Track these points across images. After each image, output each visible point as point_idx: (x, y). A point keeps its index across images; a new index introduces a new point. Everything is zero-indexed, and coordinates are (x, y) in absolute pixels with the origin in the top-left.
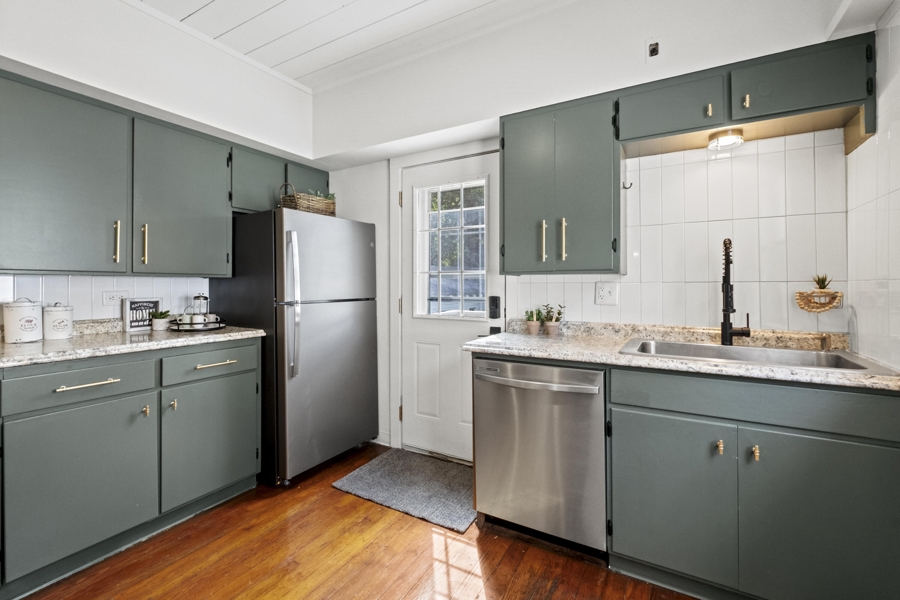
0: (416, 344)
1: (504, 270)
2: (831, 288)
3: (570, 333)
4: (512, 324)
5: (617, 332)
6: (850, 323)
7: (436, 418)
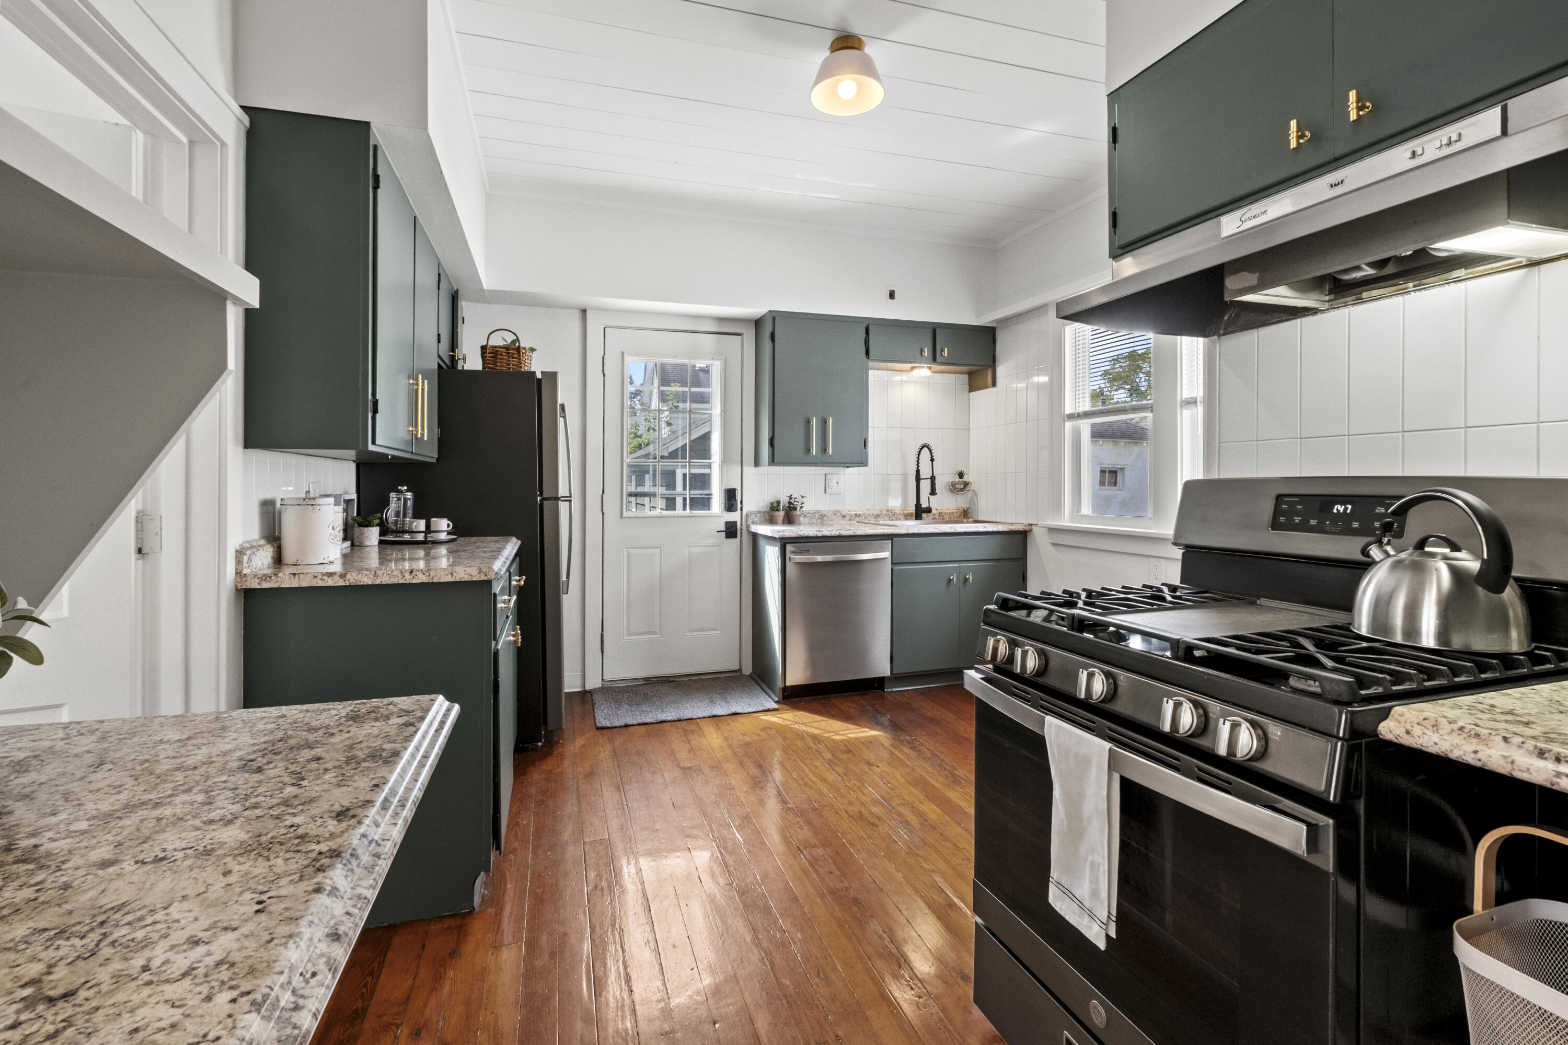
0: (625, 550)
1: (773, 461)
2: (966, 478)
3: (806, 520)
4: (751, 517)
5: (844, 517)
6: (971, 501)
7: (657, 636)
